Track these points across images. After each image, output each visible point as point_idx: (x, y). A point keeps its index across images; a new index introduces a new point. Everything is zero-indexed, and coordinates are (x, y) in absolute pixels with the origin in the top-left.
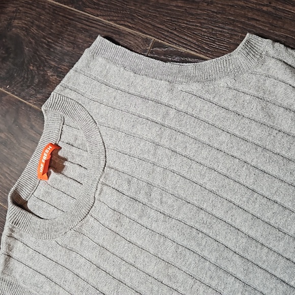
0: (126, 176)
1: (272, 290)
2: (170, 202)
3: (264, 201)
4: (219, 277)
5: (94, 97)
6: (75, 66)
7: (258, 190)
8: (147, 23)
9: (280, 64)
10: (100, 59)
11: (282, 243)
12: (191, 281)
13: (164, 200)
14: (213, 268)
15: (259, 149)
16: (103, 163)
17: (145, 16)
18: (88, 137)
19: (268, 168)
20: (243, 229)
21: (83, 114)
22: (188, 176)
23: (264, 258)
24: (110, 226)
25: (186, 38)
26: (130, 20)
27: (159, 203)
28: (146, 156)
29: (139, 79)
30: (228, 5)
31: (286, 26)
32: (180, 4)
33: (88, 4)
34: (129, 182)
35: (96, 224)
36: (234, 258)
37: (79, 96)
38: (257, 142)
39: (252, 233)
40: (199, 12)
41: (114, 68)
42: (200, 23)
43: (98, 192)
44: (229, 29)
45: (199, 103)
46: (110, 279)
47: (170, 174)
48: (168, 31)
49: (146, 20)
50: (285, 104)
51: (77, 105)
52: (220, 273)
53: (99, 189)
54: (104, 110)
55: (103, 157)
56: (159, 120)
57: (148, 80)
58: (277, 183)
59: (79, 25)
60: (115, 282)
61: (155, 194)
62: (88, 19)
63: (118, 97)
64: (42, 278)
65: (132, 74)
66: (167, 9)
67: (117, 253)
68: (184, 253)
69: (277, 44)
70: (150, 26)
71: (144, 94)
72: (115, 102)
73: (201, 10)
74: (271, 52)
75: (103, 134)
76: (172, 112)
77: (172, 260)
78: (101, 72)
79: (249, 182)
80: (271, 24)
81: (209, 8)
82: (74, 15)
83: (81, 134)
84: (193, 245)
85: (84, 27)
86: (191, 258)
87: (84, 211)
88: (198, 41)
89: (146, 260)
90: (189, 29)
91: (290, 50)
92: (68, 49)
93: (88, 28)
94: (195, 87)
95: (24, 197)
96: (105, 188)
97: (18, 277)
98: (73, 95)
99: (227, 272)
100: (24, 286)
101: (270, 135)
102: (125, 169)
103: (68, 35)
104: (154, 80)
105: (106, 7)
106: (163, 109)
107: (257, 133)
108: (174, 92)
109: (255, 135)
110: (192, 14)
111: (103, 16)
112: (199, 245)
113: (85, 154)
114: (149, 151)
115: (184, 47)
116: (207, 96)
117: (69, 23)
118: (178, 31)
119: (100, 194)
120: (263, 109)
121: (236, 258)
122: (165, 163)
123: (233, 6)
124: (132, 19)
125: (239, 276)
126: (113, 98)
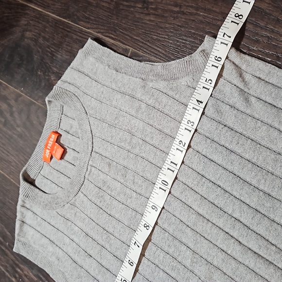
0: (108, 160)
1: (214, 257)
2: (140, 182)
3: (210, 184)
4: (175, 246)
7: (206, 175)
8: (126, 35)
10: (91, 59)
11: (222, 220)
12: (154, 248)
13: (136, 180)
14: (171, 238)
15: (209, 141)
16: (90, 148)
17: (125, 29)
19: (215, 158)
20: (193, 207)
22: (153, 162)
23: (209, 231)
24: (96, 201)
25: (156, 48)
26: (113, 33)
27: (132, 183)
28: (123, 144)
29: (120, 76)
30: (190, 19)
32: (152, 19)
33: (81, 18)
34: (109, 165)
35: (85, 199)
36: (186, 231)
38: (207, 135)
39: (201, 212)
40: (168, 26)
42: (168, 35)
43: (88, 172)
44: (190, 41)
46: (95, 245)
47: (140, 160)
48: (143, 43)
49: (126, 33)
50: (231, 102)
52: (176, 242)
53: (89, 170)
54: (94, 103)
57: (127, 78)
58: (221, 171)
59: (75, 37)
60: (99, 247)
61: (130, 176)
62: (81, 31)
63: (104, 92)
64: (47, 241)
65: (114, 72)
66: (143, 23)
67: (100, 224)
70: (128, 38)
71: (123, 89)
72: (102, 96)
73: (169, 24)
76: (144, 107)
79: (199, 169)
81: (175, 22)
82: (70, 27)
85: (78, 38)
87: (76, 189)
88: (166, 51)
89: (122, 230)
90: (159, 40)
93: (81, 39)
96: (93, 169)
97: (30, 239)
100: (34, 246)
101: (217, 129)
102: (107, 155)
103: (67, 45)
104: (131, 77)
105: (95, 21)
106: (137, 104)
109: (206, 129)
110: (162, 28)
111: (93, 28)
113: (77, 140)
114: (126, 140)
115: (155, 57)
117: (67, 35)
118: (150, 43)
119: (89, 174)
121: (188, 230)
122: (137, 151)
123: (194, 20)
124: (115, 32)
125: (190, 245)
126: (101, 93)
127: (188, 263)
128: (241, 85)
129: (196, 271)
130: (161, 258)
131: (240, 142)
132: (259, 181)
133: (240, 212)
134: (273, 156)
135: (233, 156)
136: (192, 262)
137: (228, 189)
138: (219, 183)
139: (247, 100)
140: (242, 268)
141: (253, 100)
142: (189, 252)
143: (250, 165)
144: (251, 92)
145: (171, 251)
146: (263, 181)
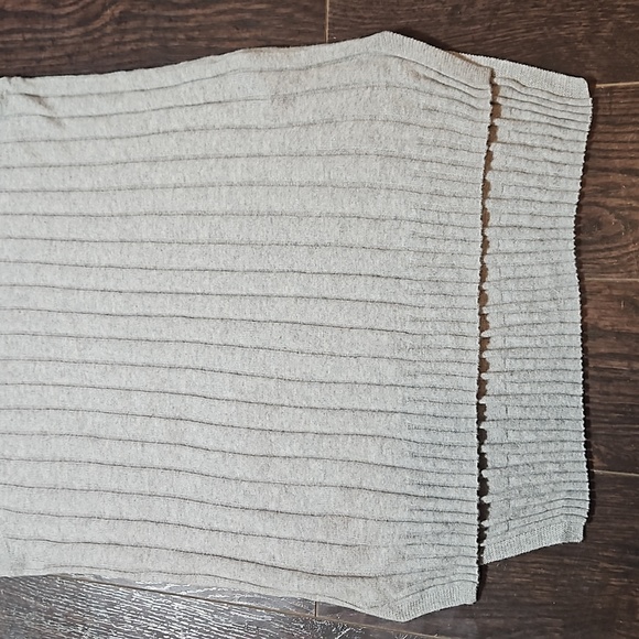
1: (100, 328)
3: (63, 245)
4: (54, 345)
7: (55, 236)
9: (21, 98)
11: (92, 277)
12: (31, 365)
14: (45, 340)
15: (39, 194)
19: (55, 210)
20: (57, 284)
23: (83, 301)
31: (19, 57)
36: (59, 319)
38: (35, 188)
39: (65, 284)
50: (44, 137)
52: (55, 340)
58: (68, 220)
68: (14, 340)
69: (14, 79)
74: (11, 89)
77: (6, 354)
79: (44, 233)
80: (7, 61)
84: (20, 327)
86: (24, 341)
91: (28, 80)
99: (59, 336)
101: (42, 175)
107: (30, 179)
109: (30, 182)
112: (24, 323)
120: (26, 152)
121: (62, 317)
125: (70, 332)
127: (75, 356)
128: (46, 112)
129: (89, 358)
130: (44, 371)
131: (73, 175)
132: (110, 206)
133: (106, 255)
134: (112, 169)
135: (73, 195)
136: (79, 350)
137: (84, 237)
138: (73, 236)
139: (59, 124)
140: (133, 320)
141: (66, 121)
142: (72, 342)
143: (94, 194)
144: (60, 114)
145: (51, 355)
146: (113, 204)
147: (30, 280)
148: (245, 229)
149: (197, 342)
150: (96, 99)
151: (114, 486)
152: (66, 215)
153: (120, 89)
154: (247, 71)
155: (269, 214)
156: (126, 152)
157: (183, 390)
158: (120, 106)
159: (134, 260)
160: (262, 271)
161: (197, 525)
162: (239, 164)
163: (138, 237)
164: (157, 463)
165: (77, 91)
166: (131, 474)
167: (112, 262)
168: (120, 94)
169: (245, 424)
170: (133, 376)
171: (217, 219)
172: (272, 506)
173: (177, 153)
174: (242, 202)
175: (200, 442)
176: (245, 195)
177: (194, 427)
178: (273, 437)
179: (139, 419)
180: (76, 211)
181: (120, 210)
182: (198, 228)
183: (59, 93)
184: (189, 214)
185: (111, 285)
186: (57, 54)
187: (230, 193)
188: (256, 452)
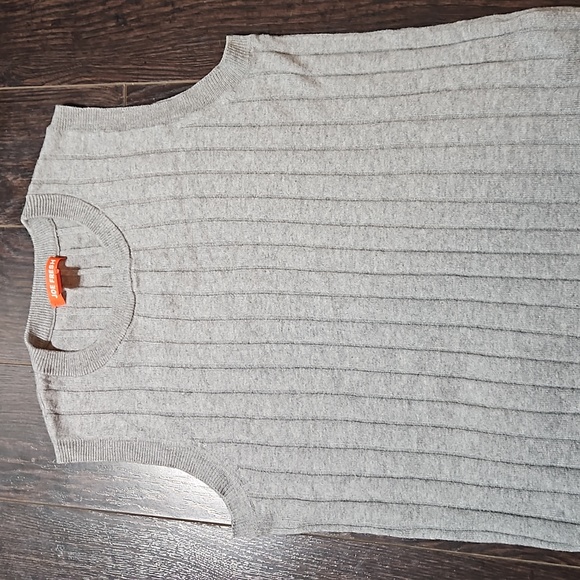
0: (160, 251)
1: (359, 287)
2: (221, 254)
3: (316, 204)
4: (305, 304)
5: (81, 179)
6: (42, 153)
7: (307, 196)
8: (108, 69)
9: (273, 55)
10: (70, 133)
11: (350, 237)
12: (278, 325)
13: (214, 255)
14: (294, 299)
15: (290, 153)
16: (126, 250)
17: (103, 62)
18: (94, 229)
19: (308, 168)
20: (308, 243)
21: (78, 205)
22: (229, 218)
23: (340, 260)
24: (166, 314)
25: (161, 68)
26: (86, 74)
27: (209, 261)
28: (173, 217)
29: (127, 136)
30: (193, 15)
31: (263, 15)
32: (138, 34)
33: (24, 74)
34: (166, 255)
35: (148, 322)
36: (311, 277)
37: (63, 187)
38: (284, 147)
39: (318, 242)
40: (164, 33)
41: (92, 136)
42: (170, 45)
43: (135, 284)
44: (204, 40)
45: (207, 133)
46: (190, 372)
47: (208, 225)
48: (138, 69)
49: (106, 66)
50: (296, 95)
51: (64, 199)
52: (304, 299)
53: (134, 280)
54: (100, 189)
55: (123, 243)
56: (170, 170)
57: (138, 133)
58: (321, 179)
59: (24, 104)
60: (197, 372)
61: (202, 255)
62: (32, 93)
63: (111, 167)
64: (110, 417)
65: (117, 134)
66: (127, 44)
67: (186, 340)
68: (258, 300)
69: (262, 36)
70: (113, 71)
71: (140, 150)
72: (110, 173)
73: (165, 31)
74: (259, 47)
75: (112, 216)
76: (182, 156)
77: (249, 313)
78: (77, 147)
79: (294, 192)
80: (248, 18)
81: (173, 25)
82: (11, 95)
83: (85, 230)
84: (265, 287)
85: (31, 103)
86: (269, 301)
87: (127, 314)
88: (176, 66)
89: (222, 328)
90: (160, 57)
91: (277, 37)
92: (22, 138)
93: (36, 103)
94: (195, 117)
95: (43, 337)
96: (141, 275)
97: (78, 433)
98: (54, 189)
99: (310, 295)
100: (90, 437)
101: (293, 133)
102: (156, 243)
103: (15, 121)
104: (145, 129)
105: (51, 69)
106: (170, 157)
107: (279, 137)
108: (175, 133)
109: (279, 141)
110: (157, 39)
111: (50, 81)
112: (271, 282)
113: (100, 250)
114: (174, 210)
115: (164, 80)
116: (213, 121)
117: (9, 107)
118: (149, 65)
119: (138, 285)
120: (275, 110)
121: (314, 276)
122: (198, 214)
123: (198, 14)
124: (89, 72)
125: (323, 291)
126: (105, 171)
127: (330, 314)
128: (299, 70)
129: (346, 317)
130: (293, 330)
131: (329, 134)
132: (371, 165)
133: (367, 213)
134: (374, 129)
135: (328, 155)
137: (340, 196)
138: (326, 195)
139: (314, 83)
140: (398, 279)
141: (321, 80)
142: (326, 301)
143: (353, 154)
144: (314, 73)
145: (302, 314)
146: (376, 162)
147: (277, 239)
148: (530, 188)
149: (472, 301)
150: (356, 58)
151: (376, 443)
152: (319, 174)
153: (385, 47)
154: (541, 29)
155: (556, 173)
156: (391, 112)
157: (456, 348)
158: (385, 65)
159: (400, 219)
160: (548, 230)
161: (472, 482)
162: (524, 124)
163: (404, 196)
164: (426, 420)
165: (334, 48)
166: (396, 432)
167: (373, 222)
168: (384, 53)
169: (531, 382)
170: (398, 335)
171: (496, 178)
172: (562, 463)
173: (451, 112)
174: (526, 161)
175: (478, 399)
176: (530, 154)
177: (470, 385)
178: (563, 395)
179: (404, 378)
180: (330, 169)
181: (383, 170)
182: (475, 186)
183: (312, 51)
184: (463, 173)
185: (373, 243)
186: (307, 12)
187: (512, 152)
188: (543, 409)
